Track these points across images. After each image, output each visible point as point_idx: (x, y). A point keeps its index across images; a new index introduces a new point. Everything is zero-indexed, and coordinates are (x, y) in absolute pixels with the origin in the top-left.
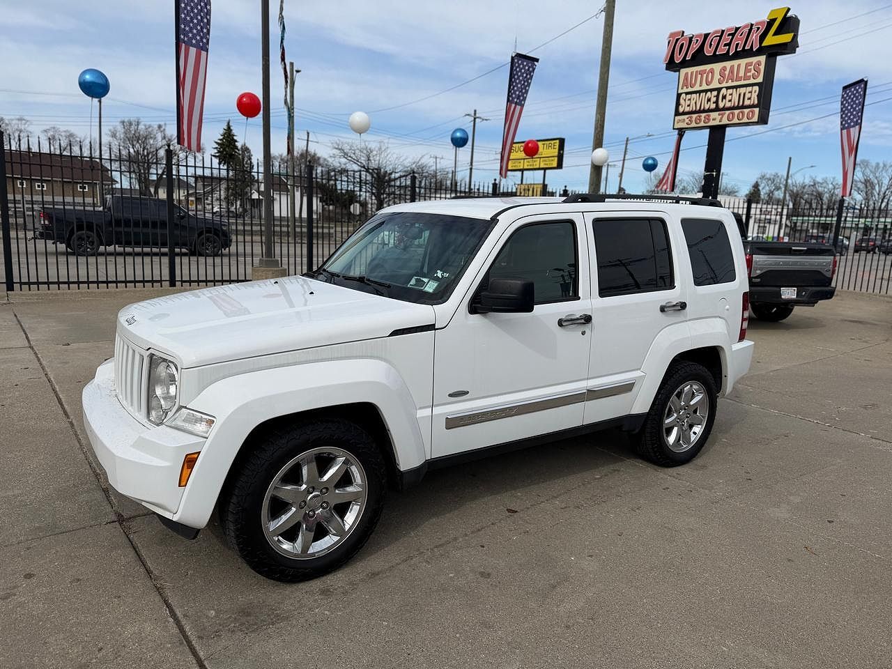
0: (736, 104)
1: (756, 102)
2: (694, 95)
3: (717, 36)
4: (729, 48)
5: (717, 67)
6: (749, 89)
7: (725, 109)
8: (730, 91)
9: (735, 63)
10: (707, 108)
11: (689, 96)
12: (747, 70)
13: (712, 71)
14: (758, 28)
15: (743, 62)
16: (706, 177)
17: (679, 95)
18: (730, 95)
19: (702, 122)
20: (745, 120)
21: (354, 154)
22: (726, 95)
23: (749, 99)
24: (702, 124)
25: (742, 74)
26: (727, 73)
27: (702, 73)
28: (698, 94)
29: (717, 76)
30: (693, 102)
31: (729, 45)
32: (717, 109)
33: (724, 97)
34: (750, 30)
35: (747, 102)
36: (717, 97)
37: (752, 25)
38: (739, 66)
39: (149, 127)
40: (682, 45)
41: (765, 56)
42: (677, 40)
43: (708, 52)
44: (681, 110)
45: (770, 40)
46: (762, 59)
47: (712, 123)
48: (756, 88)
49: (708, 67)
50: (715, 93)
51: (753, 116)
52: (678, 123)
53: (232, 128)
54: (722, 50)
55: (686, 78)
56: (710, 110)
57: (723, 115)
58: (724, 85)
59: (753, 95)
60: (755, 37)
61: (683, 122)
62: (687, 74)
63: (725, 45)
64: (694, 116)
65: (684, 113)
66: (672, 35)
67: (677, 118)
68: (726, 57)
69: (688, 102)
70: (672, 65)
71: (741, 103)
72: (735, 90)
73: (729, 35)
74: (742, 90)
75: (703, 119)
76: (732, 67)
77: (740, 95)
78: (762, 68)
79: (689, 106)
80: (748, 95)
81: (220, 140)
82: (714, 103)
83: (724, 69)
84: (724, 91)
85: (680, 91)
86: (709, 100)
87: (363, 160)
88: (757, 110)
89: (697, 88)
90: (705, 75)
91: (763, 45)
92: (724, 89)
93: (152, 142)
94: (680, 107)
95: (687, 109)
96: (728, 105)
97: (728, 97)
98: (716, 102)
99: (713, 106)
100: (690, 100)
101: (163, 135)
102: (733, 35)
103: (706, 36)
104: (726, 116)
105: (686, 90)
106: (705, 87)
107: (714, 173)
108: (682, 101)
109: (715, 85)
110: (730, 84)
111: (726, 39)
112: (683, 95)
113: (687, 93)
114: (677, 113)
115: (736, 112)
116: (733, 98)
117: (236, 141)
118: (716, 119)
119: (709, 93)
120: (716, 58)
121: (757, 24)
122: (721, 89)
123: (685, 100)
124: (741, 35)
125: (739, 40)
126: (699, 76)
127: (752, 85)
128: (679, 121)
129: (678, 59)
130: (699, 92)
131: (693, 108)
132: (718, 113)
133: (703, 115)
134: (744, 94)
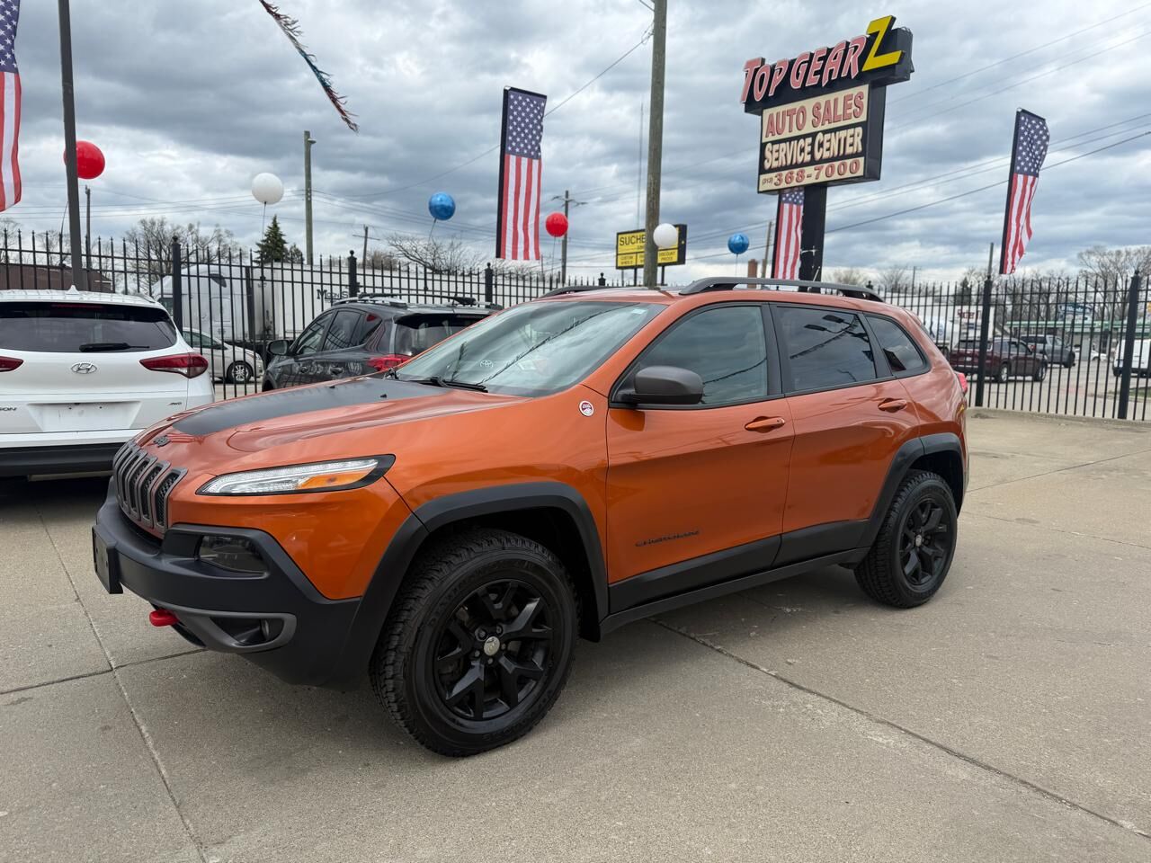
0: (836, 154)
1: (860, 149)
2: (783, 145)
3: (805, 62)
4: (821, 79)
5: (808, 104)
6: (851, 131)
7: (822, 161)
8: (828, 136)
9: (831, 97)
10: (800, 160)
11: (776, 147)
12: (846, 107)
13: (803, 110)
14: (856, 47)
15: (841, 95)
16: (802, 257)
17: (763, 146)
18: (828, 141)
19: (794, 181)
20: (848, 175)
21: (416, 251)
22: (823, 142)
23: (851, 145)
24: (794, 183)
25: (840, 112)
26: (822, 111)
27: (790, 113)
28: (788, 143)
29: (810, 117)
30: (782, 154)
31: (820, 72)
32: (813, 162)
33: (821, 145)
34: (846, 51)
35: (849, 150)
36: (812, 145)
37: (848, 44)
38: (836, 100)
39: (178, 228)
40: (763, 76)
41: (867, 86)
42: (756, 70)
43: (795, 84)
44: (767, 165)
45: (873, 63)
46: (864, 89)
47: (807, 181)
48: (859, 130)
49: (796, 105)
50: (809, 140)
51: (857, 168)
52: (763, 183)
53: (279, 226)
54: (812, 81)
55: (771, 122)
56: (804, 164)
57: (820, 169)
58: (820, 128)
59: (855, 139)
60: (852, 59)
61: (771, 182)
62: (771, 116)
63: (816, 73)
64: (784, 173)
65: (771, 170)
66: (749, 64)
67: (763, 177)
68: (817, 90)
69: (775, 155)
70: (751, 105)
71: (842, 152)
72: (833, 134)
73: (820, 59)
74: (842, 134)
75: (795, 176)
76: (828, 103)
77: (840, 141)
78: (865, 101)
79: (777, 159)
80: (850, 141)
81: (264, 241)
82: (808, 154)
83: (818, 107)
84: (820, 136)
85: (764, 140)
86: (802, 150)
88: (861, 160)
89: (786, 135)
90: (795, 117)
91: (863, 70)
92: (820, 134)
94: (766, 161)
95: (775, 164)
96: (826, 155)
97: (826, 145)
98: (812, 153)
99: (808, 158)
100: (778, 151)
101: (194, 236)
102: (824, 59)
103: (792, 63)
104: (823, 171)
105: (771, 138)
106: (796, 133)
107: (814, 251)
108: (768, 154)
109: (808, 129)
110: (827, 126)
111: (816, 65)
112: (769, 146)
113: (774, 143)
114: (762, 170)
115: (837, 164)
116: (831, 145)
117: (285, 242)
118: (812, 175)
119: (802, 141)
120: (806, 92)
121: (854, 41)
122: (816, 134)
123: (772, 152)
124: (835, 58)
125: (832, 64)
126: (788, 118)
127: (854, 126)
128: (765, 180)
129: (758, 96)
130: (789, 140)
131: (782, 162)
132: (813, 167)
133: (796, 171)
134: (845, 139)
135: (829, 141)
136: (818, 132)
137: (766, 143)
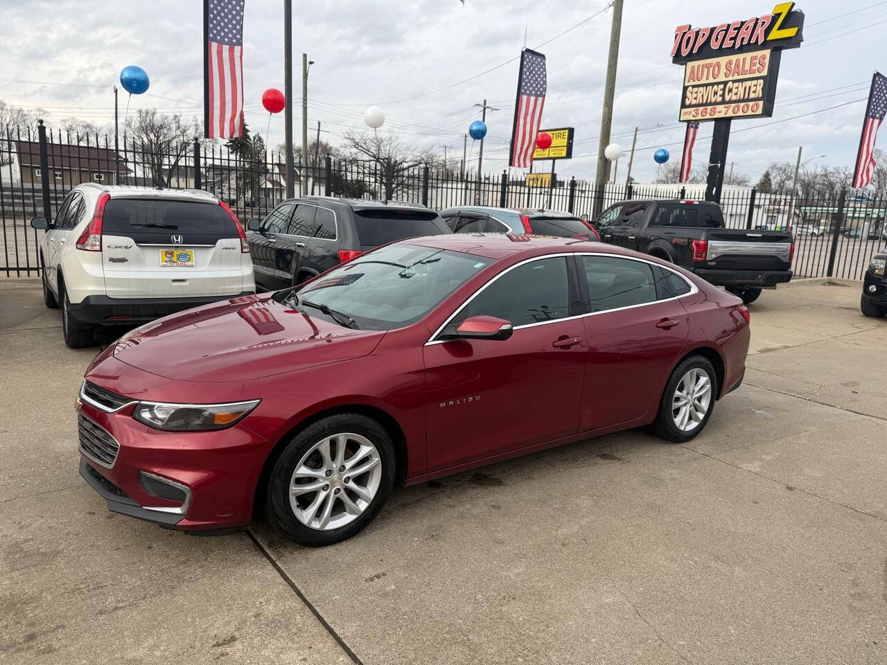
0: (742, 97)
1: (761, 95)
2: (701, 89)
3: (723, 30)
4: (735, 43)
5: (723, 60)
6: (754, 82)
7: (731, 102)
8: (736, 84)
9: (741, 56)
10: (713, 100)
11: (695, 89)
12: (752, 64)
13: (718, 65)
14: (764, 23)
15: (749, 55)
16: (710, 169)
17: (685, 89)
19: (708, 114)
20: (750, 113)
21: (365, 144)
22: (732, 88)
23: (754, 92)
24: (708, 116)
25: (747, 67)
26: (733, 66)
27: (708, 66)
28: (705, 87)
29: (723, 70)
30: (700, 95)
31: (734, 38)
32: (723, 102)
33: (730, 90)
34: (756, 25)
35: (752, 96)
36: (724, 90)
37: (757, 19)
38: (744, 59)
39: (165, 118)
40: (689, 38)
41: (770, 50)
42: (684, 33)
43: (714, 45)
44: (687, 102)
45: (775, 34)
47: (717, 116)
48: (761, 82)
49: (714, 61)
50: (721, 86)
51: (757, 108)
52: (684, 115)
54: (728, 44)
55: (693, 72)
56: (716, 103)
57: (728, 108)
58: (731, 78)
59: (758, 88)
60: (760, 31)
61: (690, 114)
62: (693, 67)
63: (731, 39)
64: (701, 108)
65: (690, 106)
66: (679, 29)
67: (683, 110)
68: (731, 51)
69: (695, 95)
70: (678, 58)
71: (746, 97)
72: (741, 83)
73: (735, 29)
74: (748, 84)
75: (709, 111)
76: (738, 61)
77: (745, 88)
78: (767, 61)
79: (696, 98)
80: (753, 89)
82: (720, 96)
83: (730, 63)
84: (730, 84)
85: (687, 84)
86: (716, 93)
87: (373, 150)
88: (761, 103)
89: (704, 81)
90: (711, 69)
91: (768, 39)
92: (731, 83)
93: (165, 132)
94: (687, 99)
95: (694, 102)
96: (734, 98)
97: (734, 91)
98: (723, 95)
99: (720, 99)
100: (696, 93)
101: (177, 125)
102: (738, 29)
103: (713, 30)
104: (731, 109)
105: (692, 83)
106: (711, 80)
107: (719, 165)
108: (688, 94)
109: (722, 78)
110: (736, 77)
111: (732, 33)
112: (690, 88)
113: (694, 87)
114: (683, 106)
115: (742, 105)
116: (739, 91)
117: (248, 131)
118: (721, 112)
119: (716, 86)
120: (721, 52)
121: (763, 18)
122: (728, 82)
123: (692, 93)
124: (747, 29)
125: (745, 34)
126: (706, 69)
127: (757, 78)
128: (686, 113)
129: (685, 52)
130: (706, 85)
131: (699, 100)
132: (724, 106)
133: (709, 108)
134: (750, 88)
135: (737, 88)
136: (728, 81)
137: (688, 87)
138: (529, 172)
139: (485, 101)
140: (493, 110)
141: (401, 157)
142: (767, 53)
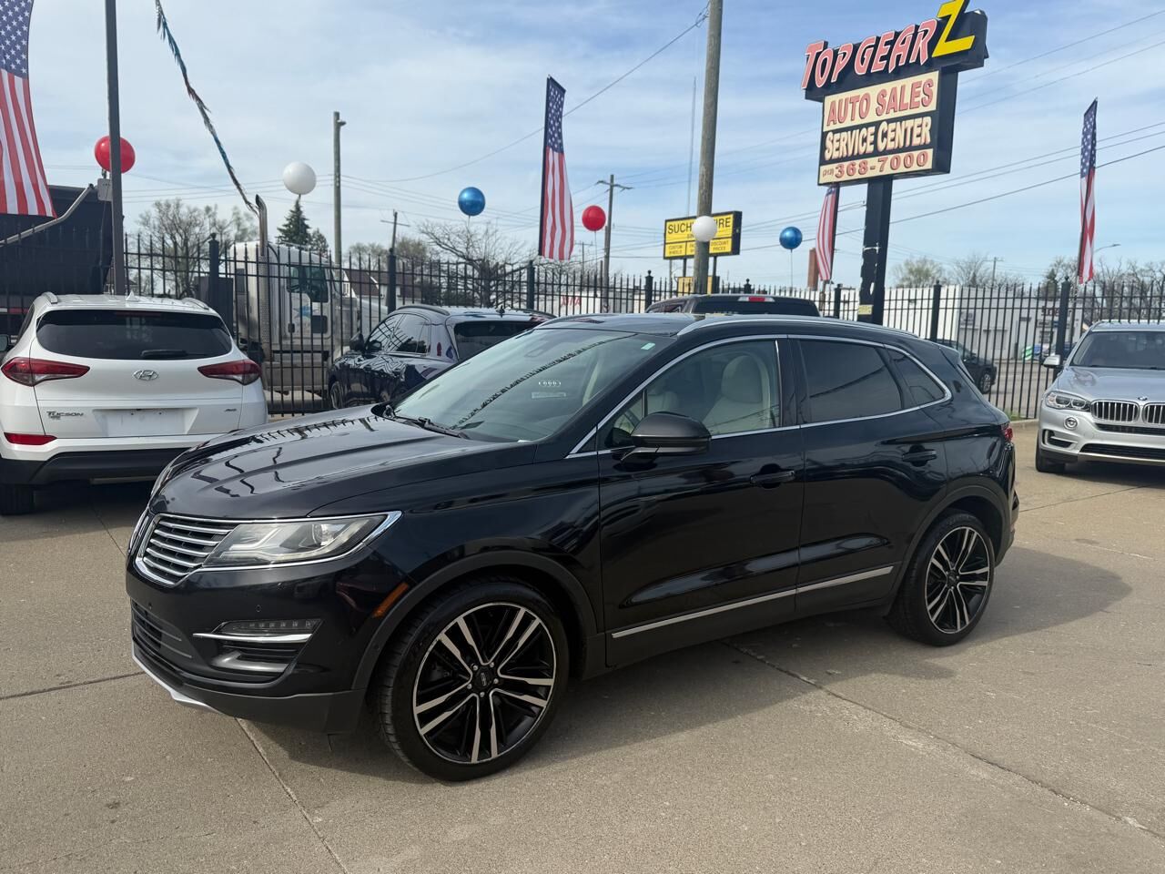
0: (902, 144)
1: (929, 140)
2: (844, 134)
3: (869, 47)
4: (888, 64)
5: (874, 91)
6: (918, 121)
7: (886, 152)
8: (892, 126)
9: (898, 84)
10: (862, 151)
11: (837, 136)
12: (914, 95)
13: (867, 98)
14: (926, 32)
15: (908, 82)
16: (865, 254)
17: (824, 135)
18: (892, 131)
19: (857, 173)
20: (915, 168)
21: (449, 239)
22: (887, 132)
23: (919, 136)
24: (857, 176)
25: (907, 100)
26: (887, 99)
27: (853, 101)
28: (849, 132)
29: (874, 105)
30: (843, 144)
31: (886, 58)
32: (876, 153)
33: (885, 135)
34: (915, 35)
35: (916, 141)
36: (875, 134)
37: (917, 27)
38: (903, 88)
39: (194, 211)
40: (826, 60)
41: (937, 72)
42: (819, 54)
43: (860, 69)
44: (828, 156)
45: (944, 48)
47: (870, 174)
48: (928, 120)
49: (860, 92)
50: (872, 129)
51: (925, 160)
52: (824, 175)
53: (302, 209)
54: (878, 66)
55: (833, 110)
56: (866, 155)
57: (884, 161)
58: (884, 117)
59: (923, 130)
60: (921, 44)
61: (831, 173)
62: (833, 103)
63: (882, 59)
64: (846, 164)
65: (832, 161)
67: (823, 168)
68: (883, 77)
69: (836, 145)
70: (812, 92)
71: (908, 143)
72: (899, 123)
73: (887, 44)
74: (909, 123)
75: (857, 167)
76: (894, 90)
77: (906, 131)
78: (935, 89)
79: (838, 149)
80: (917, 131)
81: (286, 226)
82: (871, 144)
83: (883, 94)
84: (884, 126)
85: (826, 129)
86: (864, 140)
87: (461, 248)
88: (930, 152)
89: (848, 123)
90: (858, 104)
91: (933, 56)
92: (885, 123)
93: (197, 230)
94: (827, 151)
95: (836, 155)
96: (891, 146)
97: (891, 135)
98: (875, 143)
99: (870, 149)
100: (838, 141)
101: (212, 220)
102: (892, 43)
103: (856, 47)
104: (888, 162)
105: (833, 127)
106: (858, 121)
107: (877, 248)
108: (828, 143)
109: (872, 117)
110: (892, 115)
111: (883, 50)
112: (830, 135)
113: (835, 132)
114: (823, 162)
115: (902, 155)
116: (897, 135)
117: (307, 227)
118: (876, 167)
119: (864, 129)
120: (871, 79)
121: (924, 25)
122: (880, 122)
123: (833, 142)
124: (903, 43)
125: (901, 50)
126: (850, 106)
127: (922, 115)
128: (826, 173)
129: (820, 82)
130: (851, 129)
131: (843, 152)
132: (877, 158)
133: (858, 162)
134: (912, 129)
135: (894, 131)
137: (827, 132)
138: (681, 274)
139: (612, 176)
140: (624, 188)
141: (503, 257)
142: (934, 76)
